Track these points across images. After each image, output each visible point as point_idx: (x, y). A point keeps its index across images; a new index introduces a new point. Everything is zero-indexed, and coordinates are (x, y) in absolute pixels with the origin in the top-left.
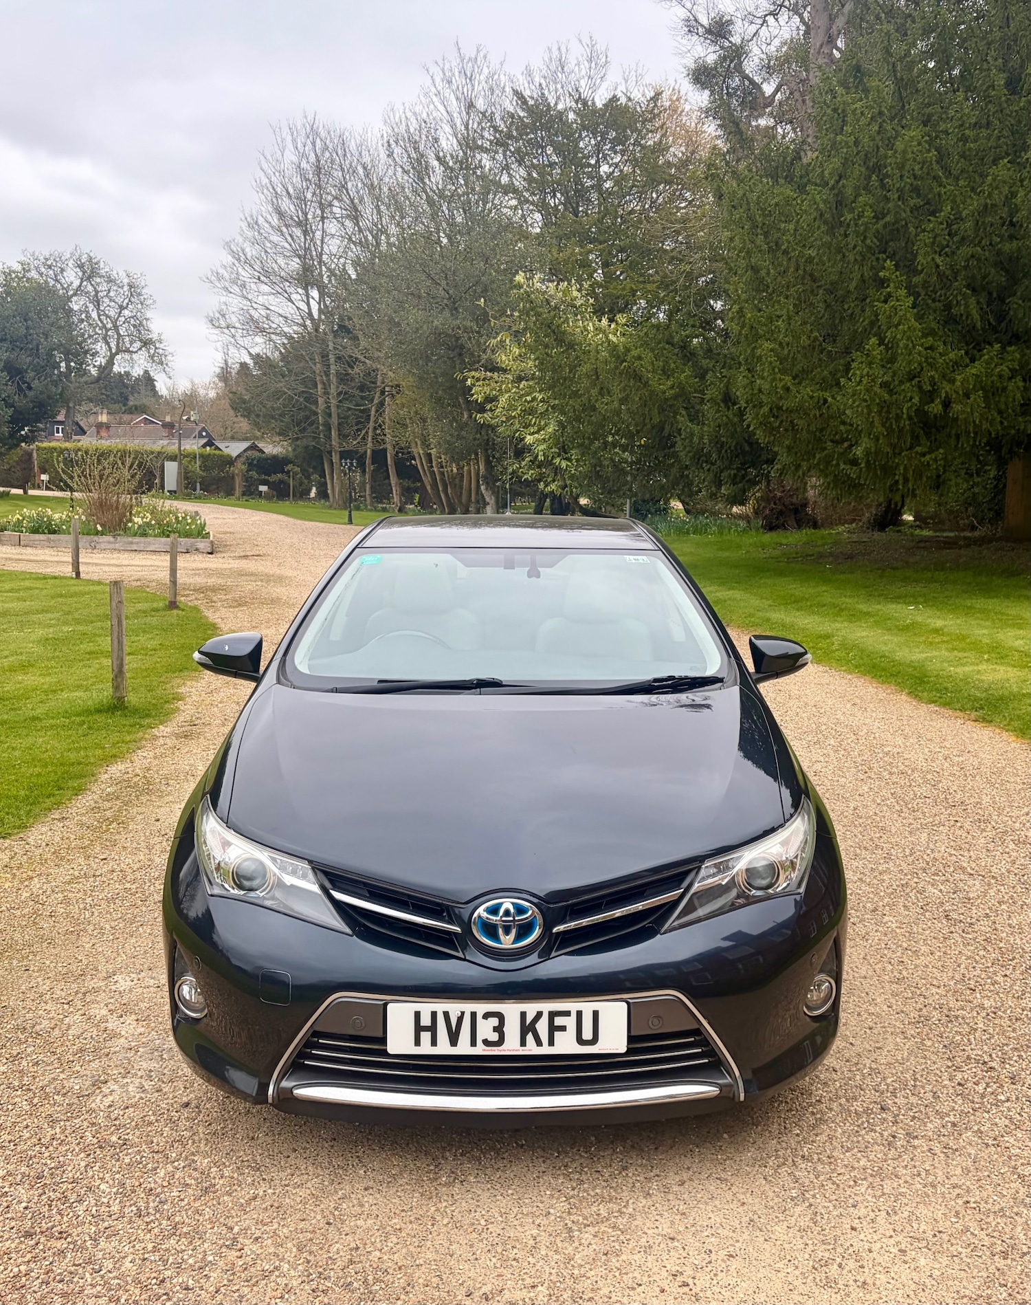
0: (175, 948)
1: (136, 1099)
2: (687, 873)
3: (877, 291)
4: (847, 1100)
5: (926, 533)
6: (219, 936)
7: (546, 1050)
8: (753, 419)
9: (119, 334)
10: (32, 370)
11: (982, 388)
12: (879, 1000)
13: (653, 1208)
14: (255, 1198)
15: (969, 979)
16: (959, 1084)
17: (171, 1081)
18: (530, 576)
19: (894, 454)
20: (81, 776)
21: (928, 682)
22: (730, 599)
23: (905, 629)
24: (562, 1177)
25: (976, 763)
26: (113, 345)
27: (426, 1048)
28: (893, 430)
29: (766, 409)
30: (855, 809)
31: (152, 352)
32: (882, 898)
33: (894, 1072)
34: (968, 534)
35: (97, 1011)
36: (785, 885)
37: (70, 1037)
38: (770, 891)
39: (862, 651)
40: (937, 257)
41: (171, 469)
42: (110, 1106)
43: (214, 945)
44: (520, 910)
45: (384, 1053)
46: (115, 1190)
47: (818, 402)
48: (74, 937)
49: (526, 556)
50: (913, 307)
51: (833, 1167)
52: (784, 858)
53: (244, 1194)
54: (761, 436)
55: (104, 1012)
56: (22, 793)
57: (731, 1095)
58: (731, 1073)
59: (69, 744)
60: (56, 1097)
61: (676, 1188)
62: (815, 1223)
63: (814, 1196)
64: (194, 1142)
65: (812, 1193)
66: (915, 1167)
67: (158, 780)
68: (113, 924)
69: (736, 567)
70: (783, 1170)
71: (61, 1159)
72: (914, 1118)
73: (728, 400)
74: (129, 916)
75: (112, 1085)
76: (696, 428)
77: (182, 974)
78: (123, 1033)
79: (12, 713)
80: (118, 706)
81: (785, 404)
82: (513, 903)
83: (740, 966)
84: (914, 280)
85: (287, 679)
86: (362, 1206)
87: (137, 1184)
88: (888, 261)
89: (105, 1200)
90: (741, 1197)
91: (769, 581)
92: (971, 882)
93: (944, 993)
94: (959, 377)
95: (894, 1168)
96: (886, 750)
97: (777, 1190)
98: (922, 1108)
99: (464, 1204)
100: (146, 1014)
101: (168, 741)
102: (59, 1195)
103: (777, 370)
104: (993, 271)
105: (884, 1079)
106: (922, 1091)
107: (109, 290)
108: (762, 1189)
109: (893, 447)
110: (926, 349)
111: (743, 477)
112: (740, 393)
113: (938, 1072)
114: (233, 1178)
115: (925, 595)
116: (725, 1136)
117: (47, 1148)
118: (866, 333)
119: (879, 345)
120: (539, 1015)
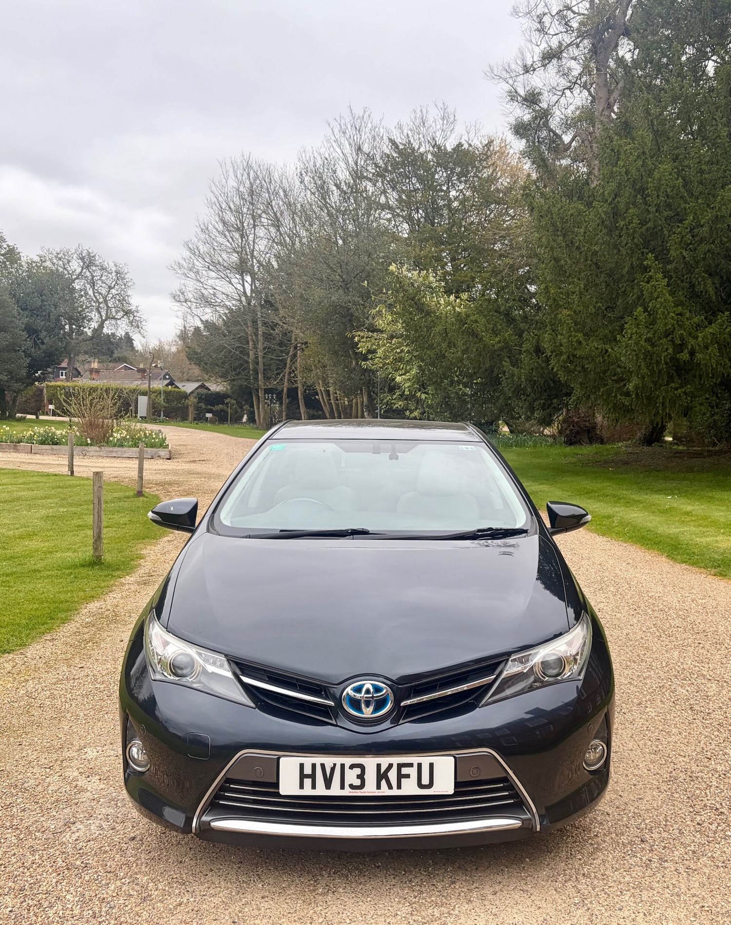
0: (127, 719)
1: (96, 835)
2: (499, 663)
3: (642, 275)
4: (617, 835)
5: (681, 448)
6: (160, 712)
7: (395, 792)
8: (556, 363)
9: (108, 306)
10: (45, 331)
11: (717, 343)
12: (641, 766)
13: (473, 911)
14: (180, 904)
15: (707, 751)
16: (698, 824)
17: (123, 822)
18: (391, 458)
19: (656, 388)
20: (68, 610)
21: (681, 548)
22: (541, 491)
23: (665, 512)
24: (407, 889)
25: (714, 604)
26: (104, 314)
27: (308, 791)
28: (655, 372)
29: (565, 357)
30: (627, 635)
31: (131, 319)
32: (645, 696)
33: (651, 815)
34: (711, 448)
35: (71, 773)
36: (569, 674)
37: (50, 792)
38: (559, 678)
39: (634, 527)
40: (684, 251)
41: (143, 401)
42: (76, 840)
43: (156, 718)
44: (377, 689)
45: (278, 795)
46: (77, 899)
47: (602, 352)
48: (56, 722)
49: (389, 445)
50: (668, 286)
51: (605, 882)
52: (569, 654)
53: (172, 902)
54: (562, 377)
55: (76, 774)
56: (24, 621)
57: (530, 827)
58: (530, 810)
59: (60, 588)
60: (37, 834)
61: (490, 897)
62: (591, 921)
63: (591, 903)
64: (137, 865)
65: (589, 900)
66: (665, 882)
67: (123, 613)
68: (86, 712)
69: (546, 469)
70: (569, 884)
71: (39, 877)
72: (665, 847)
73: (538, 351)
74: (98, 707)
75: (78, 825)
76: (516, 371)
77: (132, 739)
78: (89, 789)
79: (19, 566)
80: (96, 562)
81: (578, 353)
82: (372, 685)
83: (538, 733)
84: (668, 267)
85: (215, 530)
86: (259, 909)
87: (94, 894)
88: (650, 254)
89: (70, 906)
90: (538, 903)
91: (569, 479)
92: (709, 685)
93: (688, 761)
94: (700, 335)
95: (650, 883)
96: (650, 595)
97: (564, 898)
98: (671, 841)
99: (334, 908)
100: (107, 775)
101: (132, 587)
102: (35, 902)
103: (572, 329)
104: (723, 262)
105: (644, 820)
106: (671, 829)
107: (102, 276)
108: (553, 897)
109: (655, 383)
110: (677, 315)
111: (550, 405)
112: (546, 345)
113: (683, 815)
114: (165, 890)
115: (679, 489)
116: (527, 860)
117: (28, 869)
118: (635, 305)
119: (644, 312)
120: (390, 766)
